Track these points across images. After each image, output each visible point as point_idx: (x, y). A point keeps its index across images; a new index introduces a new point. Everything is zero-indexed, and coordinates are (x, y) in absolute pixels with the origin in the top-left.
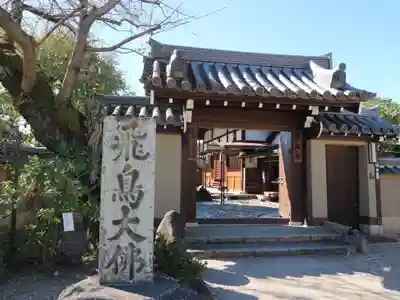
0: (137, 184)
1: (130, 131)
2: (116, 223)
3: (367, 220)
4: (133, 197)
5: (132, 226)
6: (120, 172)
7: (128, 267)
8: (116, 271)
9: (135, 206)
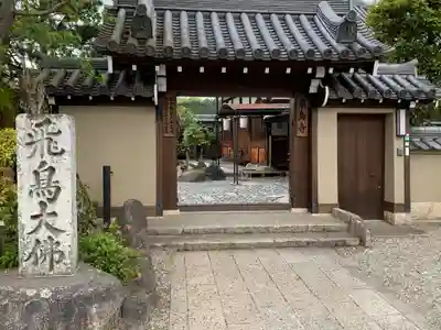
0: (54, 179)
1: (44, 128)
2: (34, 217)
3: (391, 207)
4: (50, 193)
5: (50, 220)
6: (36, 168)
7: (48, 259)
8: (36, 263)
9: (51, 200)
